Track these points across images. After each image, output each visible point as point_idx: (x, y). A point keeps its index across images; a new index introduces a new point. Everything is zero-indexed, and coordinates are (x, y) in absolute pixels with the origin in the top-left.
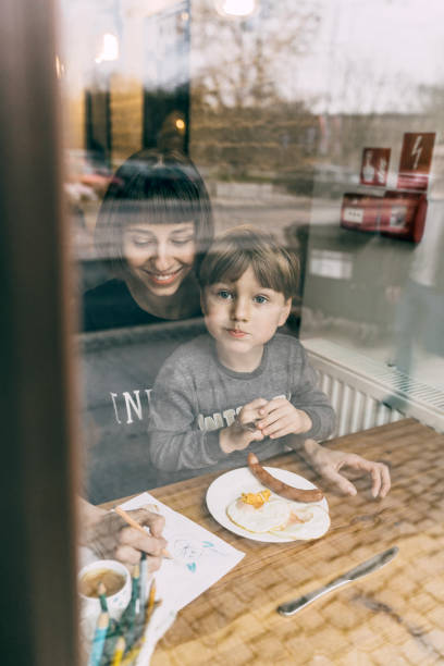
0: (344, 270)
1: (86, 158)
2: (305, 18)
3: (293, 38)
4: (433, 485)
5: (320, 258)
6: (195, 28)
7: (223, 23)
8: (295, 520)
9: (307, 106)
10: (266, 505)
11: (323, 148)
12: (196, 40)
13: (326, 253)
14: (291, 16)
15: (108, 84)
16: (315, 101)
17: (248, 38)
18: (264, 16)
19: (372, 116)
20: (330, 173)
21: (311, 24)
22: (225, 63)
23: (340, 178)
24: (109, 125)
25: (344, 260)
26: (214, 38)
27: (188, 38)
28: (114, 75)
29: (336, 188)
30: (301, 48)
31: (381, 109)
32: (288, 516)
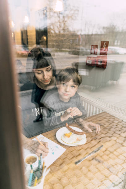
0: (86, 73)
1: (22, 47)
2: (75, 11)
3: (72, 16)
4: (109, 125)
5: (81, 71)
6: (48, 14)
7: (55, 12)
8: (78, 140)
9: (76, 32)
10: (71, 136)
11: (81, 43)
12: (48, 17)
13: (82, 69)
14: (72, 10)
15: (27, 28)
16: (78, 31)
17: (61, 16)
18: (65, 11)
19: (92, 35)
20: (82, 49)
21: (77, 12)
22: (56, 22)
23: (85, 50)
24: (27, 39)
25: (86, 71)
26: (53, 16)
27: (46, 16)
28: (28, 26)
29: (84, 53)
30: (74, 18)
31: (94, 33)
32: (76, 139)
